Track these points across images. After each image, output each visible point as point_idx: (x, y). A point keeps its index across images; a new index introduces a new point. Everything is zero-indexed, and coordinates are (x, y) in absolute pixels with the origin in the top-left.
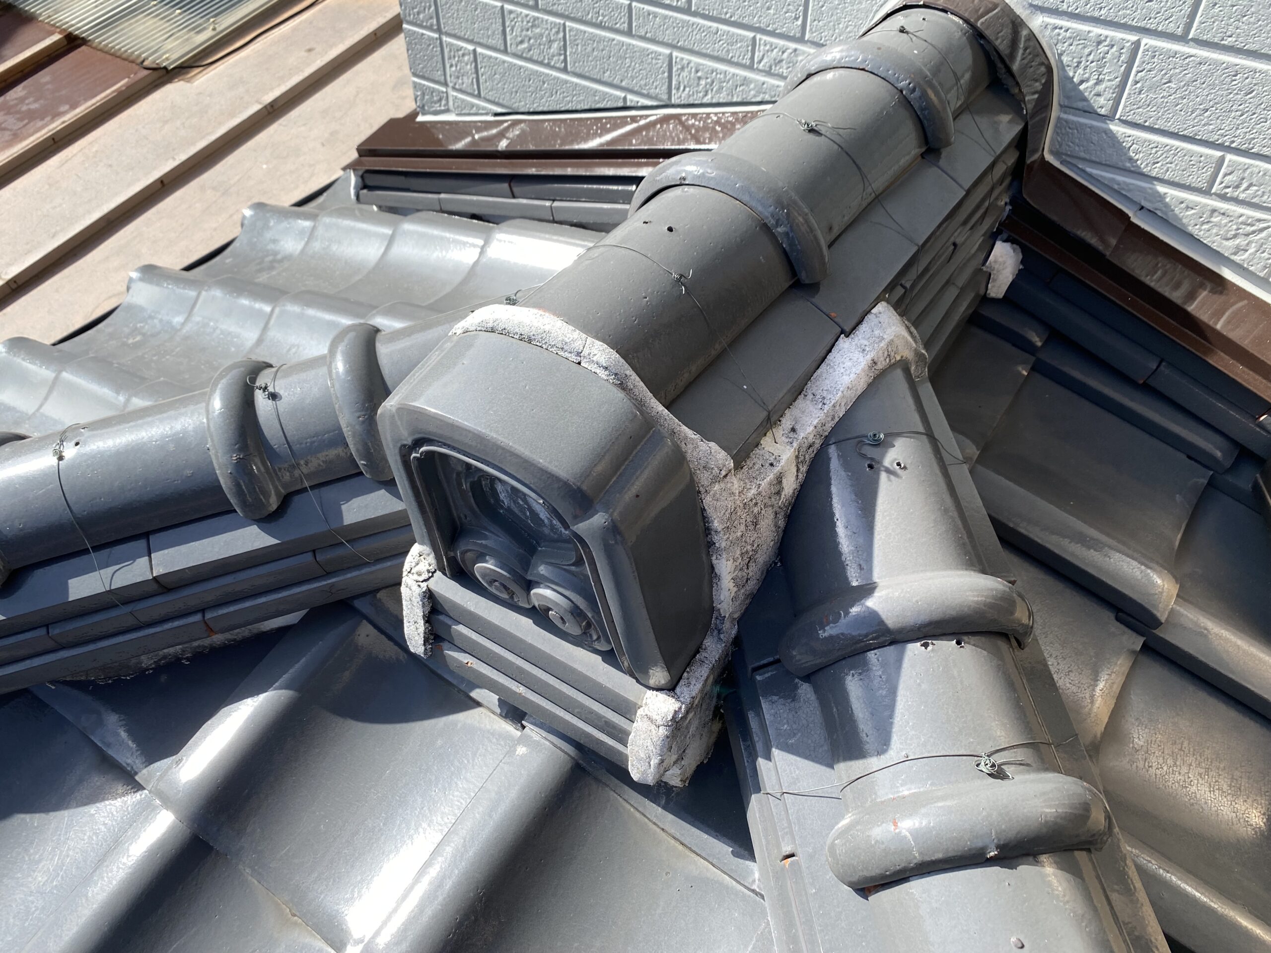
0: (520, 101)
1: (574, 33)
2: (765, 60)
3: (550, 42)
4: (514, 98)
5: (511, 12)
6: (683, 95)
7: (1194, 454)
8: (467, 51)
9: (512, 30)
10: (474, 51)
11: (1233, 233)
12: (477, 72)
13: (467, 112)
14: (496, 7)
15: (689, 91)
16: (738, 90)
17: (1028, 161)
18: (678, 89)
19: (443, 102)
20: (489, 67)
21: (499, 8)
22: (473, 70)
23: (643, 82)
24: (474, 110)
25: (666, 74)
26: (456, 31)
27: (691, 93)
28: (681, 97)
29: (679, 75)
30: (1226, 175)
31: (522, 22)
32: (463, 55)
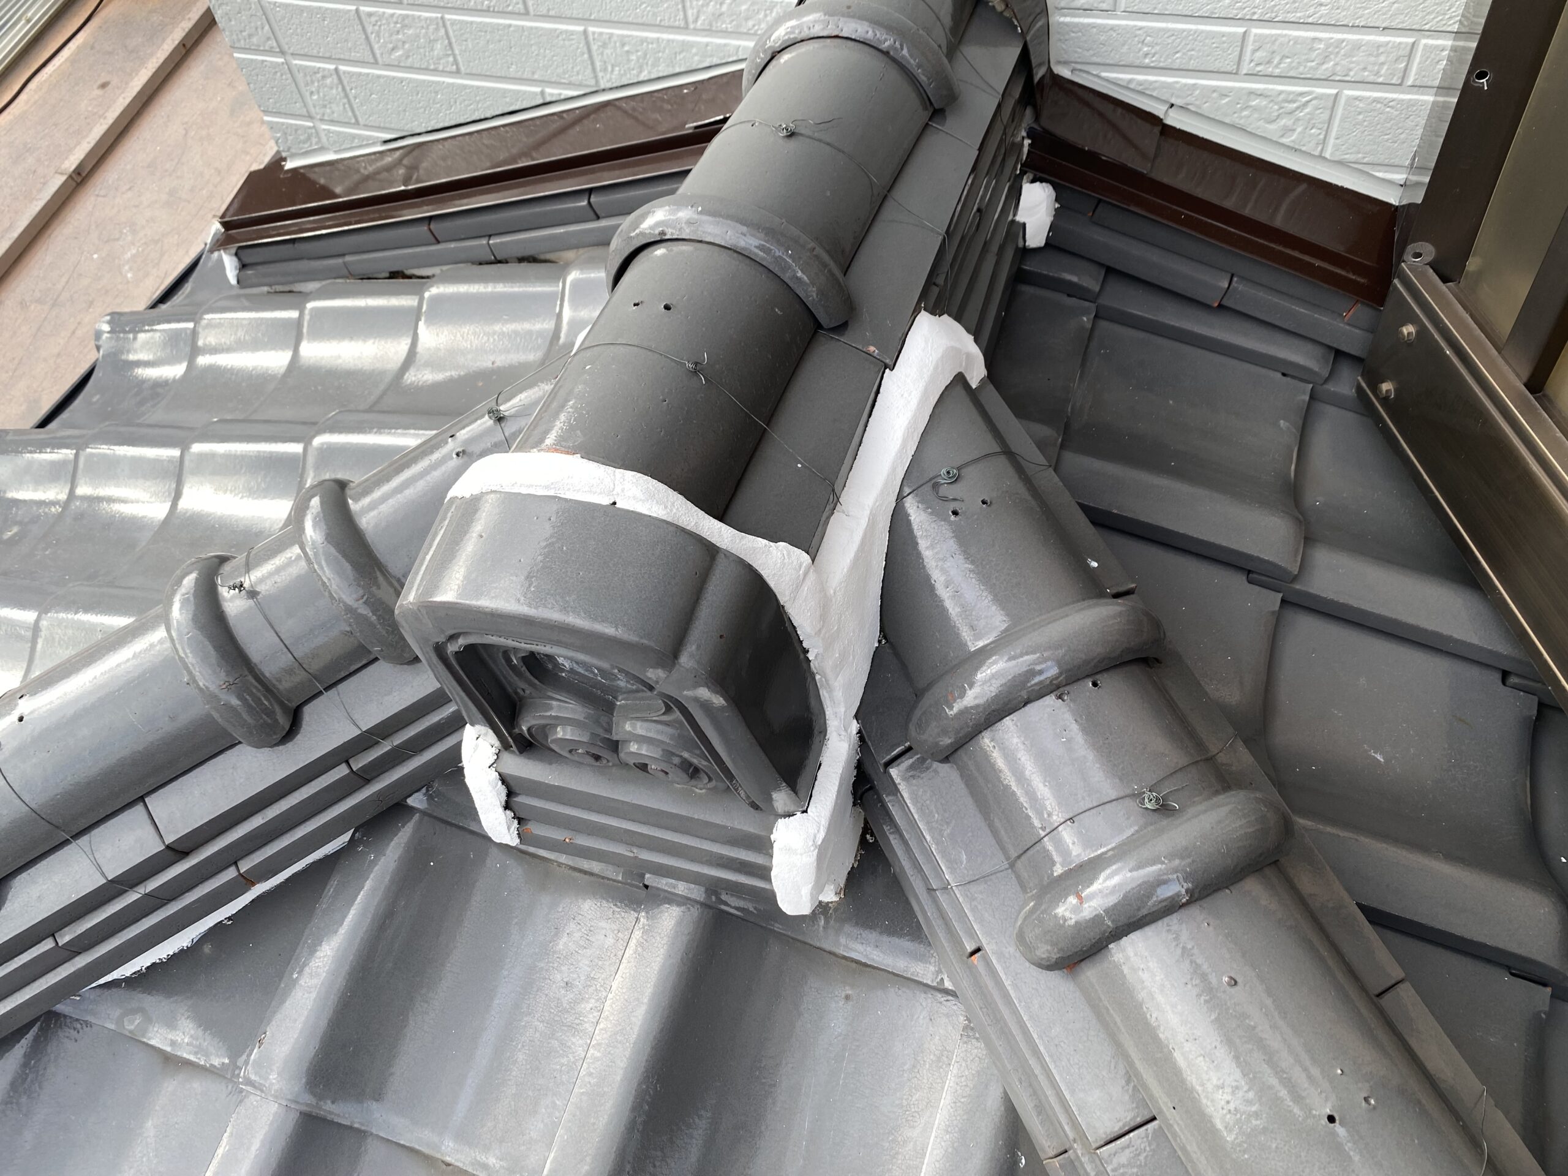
0: (413, 121)
1: (458, 26)
2: (702, 18)
3: (432, 42)
4: (403, 119)
5: (370, 15)
6: (613, 77)
7: (1287, 370)
8: (326, 73)
9: (378, 36)
10: (336, 70)
11: (1276, 114)
12: (346, 96)
13: (349, 146)
14: (350, 11)
15: (620, 71)
16: (678, 58)
17: (1037, 78)
18: (605, 70)
19: (314, 140)
20: (362, 86)
21: (354, 12)
22: (342, 94)
23: (560, 70)
24: (356, 142)
25: (586, 56)
26: (306, 50)
27: (622, 72)
28: (611, 79)
29: (602, 54)
30: (1254, 51)
31: (389, 24)
32: (324, 77)
